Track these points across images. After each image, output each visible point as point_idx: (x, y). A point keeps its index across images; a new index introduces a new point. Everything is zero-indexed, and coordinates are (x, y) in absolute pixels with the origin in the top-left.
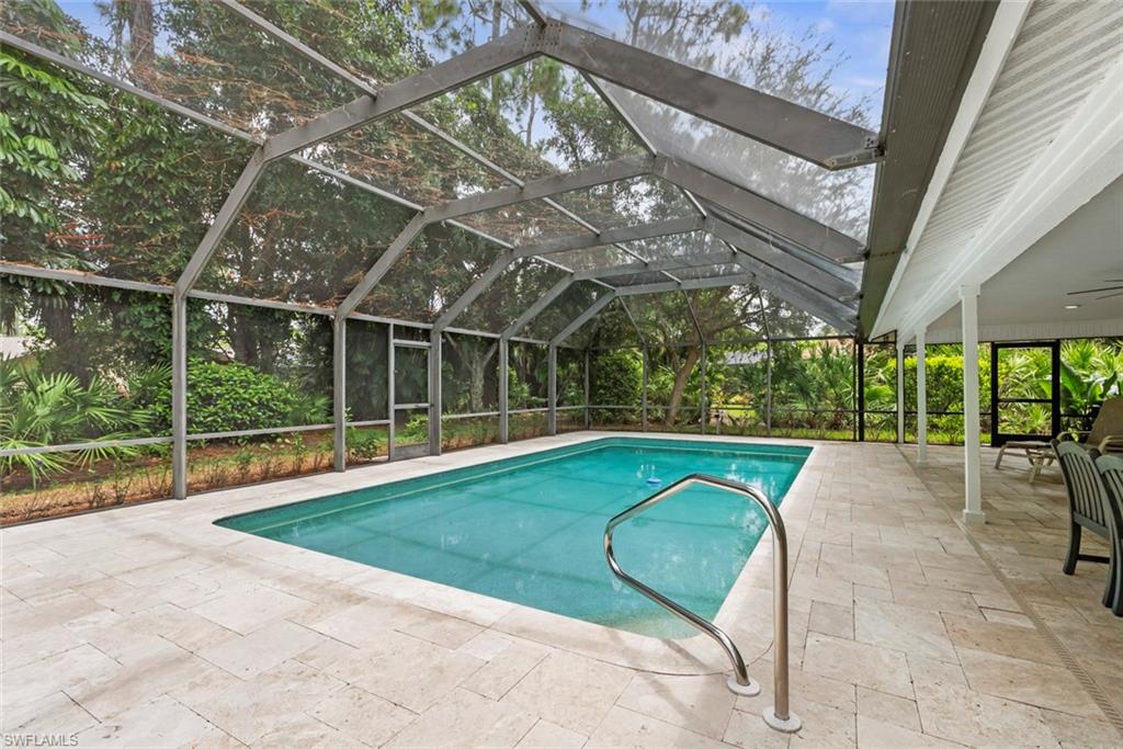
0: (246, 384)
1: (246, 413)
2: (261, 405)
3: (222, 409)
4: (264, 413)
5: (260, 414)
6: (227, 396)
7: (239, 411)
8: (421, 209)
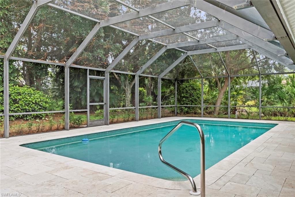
0: (30, 95)
1: (30, 107)
2: (36, 103)
3: (21, 105)
4: (37, 107)
5: (36, 107)
6: (23, 100)
7: (28, 106)
8: (98, 21)
